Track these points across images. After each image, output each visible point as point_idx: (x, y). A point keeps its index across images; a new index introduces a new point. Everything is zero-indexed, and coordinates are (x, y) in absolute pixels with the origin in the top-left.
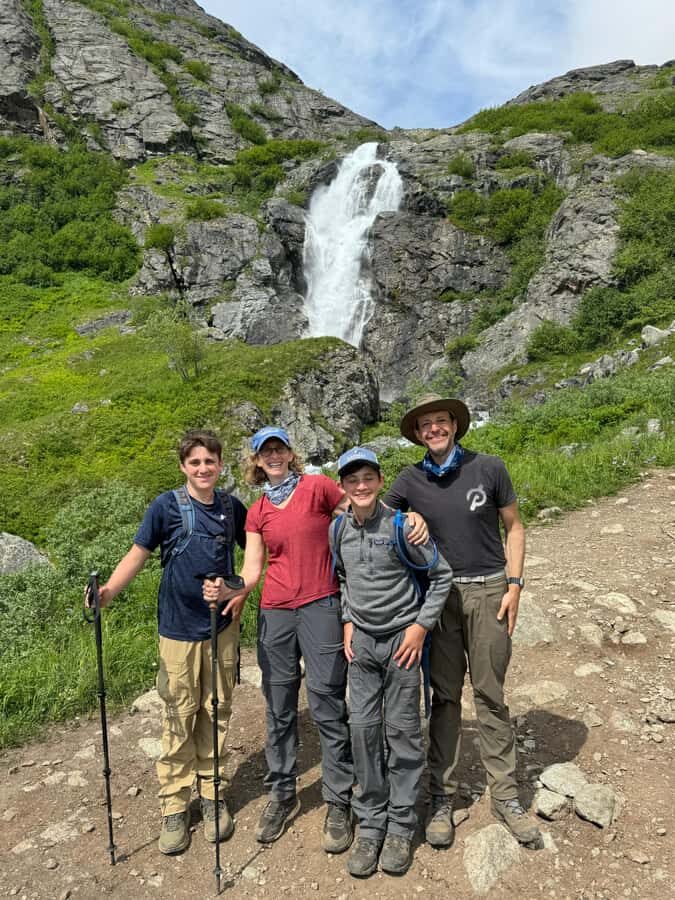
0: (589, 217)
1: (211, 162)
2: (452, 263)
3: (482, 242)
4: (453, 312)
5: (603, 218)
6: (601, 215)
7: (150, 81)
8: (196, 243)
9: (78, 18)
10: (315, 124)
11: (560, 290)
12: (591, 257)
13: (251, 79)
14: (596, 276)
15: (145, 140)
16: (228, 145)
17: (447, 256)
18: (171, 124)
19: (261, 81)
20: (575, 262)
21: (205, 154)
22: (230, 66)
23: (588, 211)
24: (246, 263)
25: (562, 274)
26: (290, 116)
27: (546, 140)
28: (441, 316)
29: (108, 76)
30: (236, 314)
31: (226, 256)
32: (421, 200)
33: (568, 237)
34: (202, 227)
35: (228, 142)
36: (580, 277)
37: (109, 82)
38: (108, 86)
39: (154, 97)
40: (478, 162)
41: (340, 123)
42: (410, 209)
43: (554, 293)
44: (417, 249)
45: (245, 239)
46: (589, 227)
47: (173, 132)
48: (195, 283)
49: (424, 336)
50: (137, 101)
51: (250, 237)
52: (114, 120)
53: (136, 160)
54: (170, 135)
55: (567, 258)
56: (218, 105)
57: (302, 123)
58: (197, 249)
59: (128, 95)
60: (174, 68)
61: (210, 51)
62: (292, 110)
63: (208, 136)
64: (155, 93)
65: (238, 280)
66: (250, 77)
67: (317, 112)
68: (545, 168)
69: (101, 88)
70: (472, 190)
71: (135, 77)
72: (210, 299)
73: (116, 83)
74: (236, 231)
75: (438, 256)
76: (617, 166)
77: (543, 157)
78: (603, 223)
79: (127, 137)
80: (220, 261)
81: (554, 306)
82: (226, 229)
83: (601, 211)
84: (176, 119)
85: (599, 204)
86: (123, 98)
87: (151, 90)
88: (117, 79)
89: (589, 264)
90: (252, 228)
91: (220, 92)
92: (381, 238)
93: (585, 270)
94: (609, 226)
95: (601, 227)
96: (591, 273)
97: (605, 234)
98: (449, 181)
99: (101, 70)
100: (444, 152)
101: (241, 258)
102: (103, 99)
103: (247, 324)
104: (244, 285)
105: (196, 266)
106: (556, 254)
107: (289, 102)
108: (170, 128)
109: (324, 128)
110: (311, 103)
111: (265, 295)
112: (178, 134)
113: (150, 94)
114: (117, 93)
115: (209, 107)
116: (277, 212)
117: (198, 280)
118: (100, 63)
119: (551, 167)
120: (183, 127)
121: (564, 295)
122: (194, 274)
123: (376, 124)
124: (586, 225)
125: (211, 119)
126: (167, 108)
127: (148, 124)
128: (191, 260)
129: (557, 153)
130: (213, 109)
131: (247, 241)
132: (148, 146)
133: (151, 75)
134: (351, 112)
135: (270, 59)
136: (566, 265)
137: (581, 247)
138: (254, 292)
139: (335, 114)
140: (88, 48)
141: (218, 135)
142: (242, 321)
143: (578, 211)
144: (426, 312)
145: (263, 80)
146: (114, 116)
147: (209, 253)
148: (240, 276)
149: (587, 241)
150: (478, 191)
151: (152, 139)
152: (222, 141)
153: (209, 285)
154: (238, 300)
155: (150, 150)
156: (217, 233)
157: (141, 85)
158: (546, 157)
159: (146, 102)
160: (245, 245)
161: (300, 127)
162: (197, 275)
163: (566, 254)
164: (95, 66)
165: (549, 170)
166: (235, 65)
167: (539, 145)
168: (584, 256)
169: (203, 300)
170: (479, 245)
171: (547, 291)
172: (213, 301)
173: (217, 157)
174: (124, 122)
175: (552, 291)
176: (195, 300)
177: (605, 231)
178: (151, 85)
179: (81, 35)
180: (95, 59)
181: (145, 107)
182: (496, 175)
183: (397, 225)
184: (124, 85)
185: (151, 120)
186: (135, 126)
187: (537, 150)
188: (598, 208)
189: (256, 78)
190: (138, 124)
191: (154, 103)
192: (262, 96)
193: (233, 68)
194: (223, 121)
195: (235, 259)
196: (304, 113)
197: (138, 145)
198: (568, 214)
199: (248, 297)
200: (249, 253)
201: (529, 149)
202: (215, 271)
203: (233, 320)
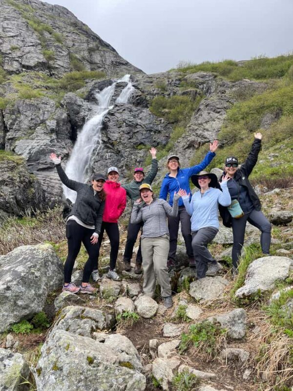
0: (211, 109)
1: (56, 78)
2: (145, 131)
3: (162, 121)
4: (139, 155)
5: (219, 110)
6: (218, 108)
7: (33, 39)
8: (19, 109)
9: (8, 10)
10: (112, 68)
11: (189, 147)
12: (207, 130)
13: (86, 45)
14: (208, 140)
15: (23, 64)
16: (66, 71)
17: (144, 127)
18: (38, 58)
19: (90, 46)
20: (199, 132)
21: (54, 74)
22: (76, 38)
23: (211, 106)
24: (43, 122)
25: (192, 138)
26: (101, 63)
27: (206, 75)
28: (133, 157)
29: (12, 34)
30: (28, 146)
31: (33, 117)
32: (139, 99)
33: (199, 119)
34: (24, 101)
35: (66, 70)
36: (199, 140)
37: (12, 37)
38: (11, 38)
39: (33, 46)
40: (170, 84)
41: (124, 68)
42: (134, 103)
43: (186, 148)
44: (130, 122)
45: (47, 110)
46: (211, 114)
47: (38, 62)
48: (12, 129)
49: (122, 166)
50: (24, 46)
51: (50, 109)
52: (10, 53)
53: (15, 72)
54: (36, 63)
55: (196, 130)
56: (65, 53)
57: (106, 66)
58: (19, 112)
59: (20, 44)
60: (47, 35)
61: (68, 30)
62: (102, 61)
63: (57, 66)
64: (34, 44)
65: (36, 129)
66: (85, 44)
67: (114, 63)
68: (203, 88)
69: (7, 39)
70: (164, 96)
71: (26, 36)
72: (18, 137)
73: (16, 38)
74: (43, 106)
75: (140, 127)
76: (234, 86)
77: (202, 83)
78: (219, 112)
79: (14, 62)
80: (30, 119)
81: (184, 155)
82: (37, 104)
83: (218, 106)
84: (41, 57)
85: (218, 103)
86: (17, 45)
87: (32, 43)
88: (17, 36)
89: (206, 134)
90: (53, 105)
91: (68, 48)
92: (114, 115)
93: (204, 137)
94: (221, 115)
95: (217, 115)
96: (206, 138)
97: (218, 119)
98: (154, 91)
99: (9, 31)
100: (157, 78)
101: (41, 118)
102: (7, 44)
103: (32, 152)
104: (38, 132)
105: (15, 120)
106: (191, 128)
107: (101, 57)
108: (37, 60)
109: (116, 70)
110: (112, 58)
111: (49, 138)
112: (40, 63)
113: (31, 44)
114: (15, 42)
115: (61, 54)
116: (68, 99)
117: (14, 127)
118: (10, 28)
119: (206, 88)
120: (44, 60)
121: (191, 150)
122: (12, 124)
123: (142, 71)
124: (209, 113)
125: (61, 59)
126: (38, 51)
127: (26, 58)
128: (14, 117)
129: (210, 82)
130: (62, 55)
131: (48, 111)
132: (24, 66)
133: (34, 36)
134: (131, 64)
135: (103, 41)
136: (194, 134)
137: (204, 125)
138: (43, 136)
139: (123, 64)
140: (6, 22)
141: (62, 67)
142: (30, 150)
143: (207, 106)
144: (126, 154)
145: (91, 46)
146: (10, 52)
147: (25, 115)
148: (38, 128)
149: (209, 121)
150: (167, 96)
151: (27, 64)
152: (63, 69)
153: (20, 130)
154: (33, 139)
155: (25, 68)
156: (31, 105)
157: (28, 40)
158: (204, 83)
159: (28, 48)
160: (46, 113)
161: (105, 68)
162: (14, 124)
163: (196, 127)
164: (7, 29)
165: (205, 89)
166: (79, 38)
167: (202, 77)
168: (205, 129)
169: (14, 137)
170: (161, 123)
171: (183, 147)
172: (19, 139)
173: (59, 76)
174: (14, 55)
175: (185, 147)
176: (10, 137)
177: (219, 117)
178: (33, 40)
179: (5, 16)
180: (9, 26)
181: (27, 49)
182: (176, 89)
183: (124, 110)
184: (19, 39)
185: (29, 55)
186: (19, 57)
187: (201, 80)
188: (217, 105)
189: (88, 44)
190: (21, 57)
191: (32, 49)
192: (89, 52)
193: (78, 39)
194: (66, 61)
195: (38, 119)
196: (108, 62)
197: (19, 66)
198: (202, 107)
199: (39, 138)
200: (46, 116)
201: (197, 79)
202: (25, 124)
203: (25, 149)
